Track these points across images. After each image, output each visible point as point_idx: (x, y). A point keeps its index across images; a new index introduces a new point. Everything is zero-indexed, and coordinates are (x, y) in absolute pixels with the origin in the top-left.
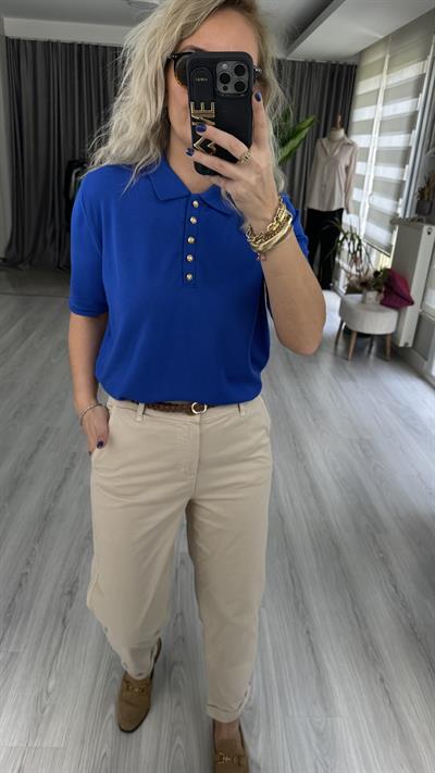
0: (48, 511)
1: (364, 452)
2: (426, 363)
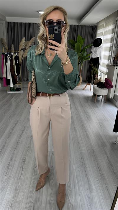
0: (18, 141)
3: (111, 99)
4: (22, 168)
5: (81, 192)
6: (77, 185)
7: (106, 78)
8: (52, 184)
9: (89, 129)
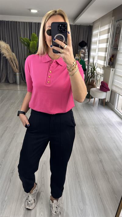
0: (7, 150)
1: (96, 131)
2: (113, 106)
3: (107, 102)
4: (10, 180)
5: (73, 205)
6: (69, 197)
7: (102, 81)
9: (84, 135)
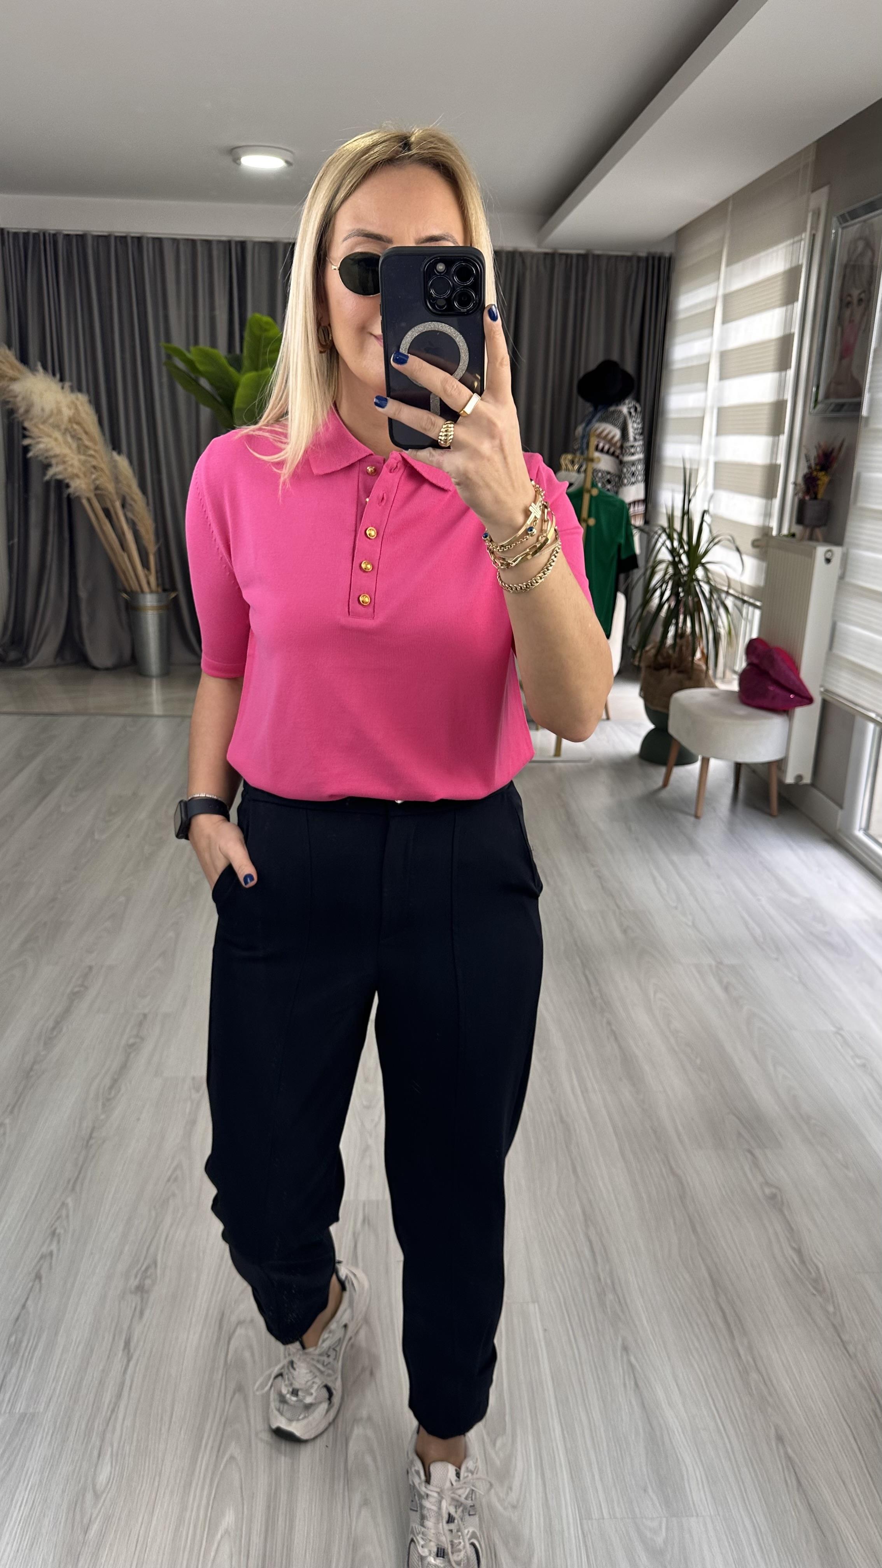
0: (93, 1129)
1: (726, 988)
2: (841, 813)
3: (797, 785)
4: (127, 1345)
5: (595, 1515)
6: (561, 1456)
7: (755, 636)
8: (368, 1459)
9: (642, 1019)
